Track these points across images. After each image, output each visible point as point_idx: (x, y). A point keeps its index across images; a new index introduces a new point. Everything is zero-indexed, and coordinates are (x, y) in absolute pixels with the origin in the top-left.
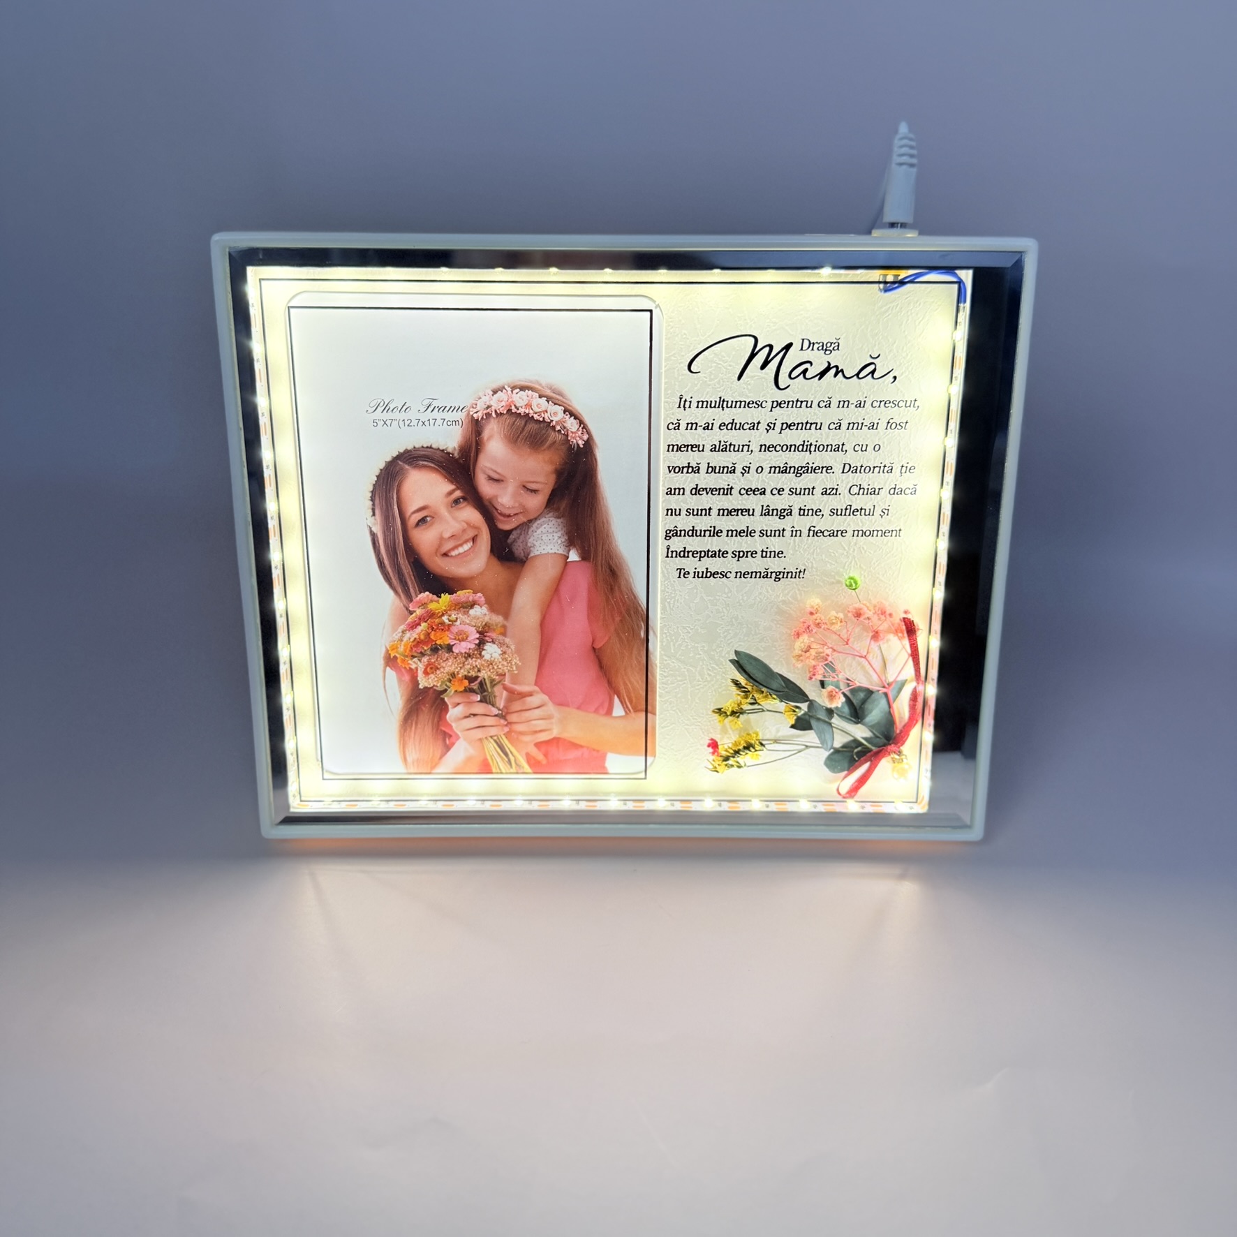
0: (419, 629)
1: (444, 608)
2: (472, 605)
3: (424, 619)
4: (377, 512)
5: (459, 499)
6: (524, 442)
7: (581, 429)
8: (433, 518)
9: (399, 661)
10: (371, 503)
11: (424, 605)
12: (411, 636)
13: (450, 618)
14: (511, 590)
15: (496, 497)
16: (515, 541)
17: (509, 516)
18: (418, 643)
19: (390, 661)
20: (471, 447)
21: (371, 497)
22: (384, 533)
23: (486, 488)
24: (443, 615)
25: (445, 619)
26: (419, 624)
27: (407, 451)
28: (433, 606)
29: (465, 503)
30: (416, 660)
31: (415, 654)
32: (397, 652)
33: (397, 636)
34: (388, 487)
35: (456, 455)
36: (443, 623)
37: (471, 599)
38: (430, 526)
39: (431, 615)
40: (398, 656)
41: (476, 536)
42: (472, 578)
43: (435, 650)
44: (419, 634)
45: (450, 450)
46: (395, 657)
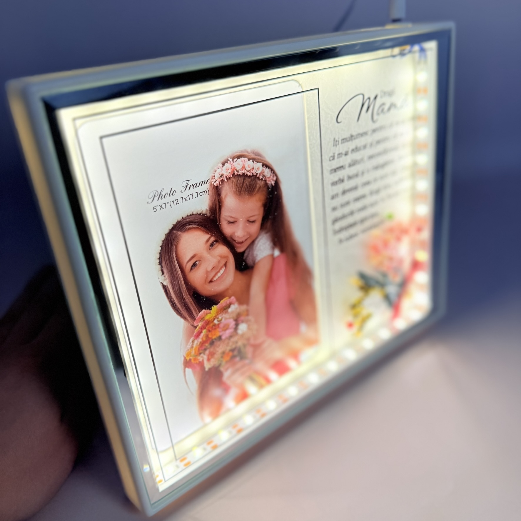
0: (202, 335)
1: (214, 315)
2: (229, 306)
3: (204, 327)
4: (165, 271)
5: (213, 243)
6: (245, 192)
7: (272, 174)
8: (200, 261)
9: (192, 361)
10: (160, 266)
11: (202, 319)
12: (197, 342)
13: (219, 320)
14: (248, 287)
15: (234, 233)
16: (247, 256)
17: (242, 242)
18: (202, 344)
19: (187, 364)
20: (216, 205)
21: (159, 262)
22: (172, 283)
23: (227, 229)
24: (214, 319)
25: (216, 322)
26: (201, 332)
27: (178, 222)
28: (208, 317)
29: (217, 244)
30: (202, 355)
31: (201, 351)
32: (191, 356)
33: (189, 346)
34: (169, 251)
35: (208, 214)
36: (215, 325)
37: (228, 302)
38: (199, 267)
39: (208, 323)
40: (191, 358)
41: (226, 262)
42: (227, 290)
43: (212, 343)
44: (202, 339)
45: (204, 212)
46: (190, 360)
